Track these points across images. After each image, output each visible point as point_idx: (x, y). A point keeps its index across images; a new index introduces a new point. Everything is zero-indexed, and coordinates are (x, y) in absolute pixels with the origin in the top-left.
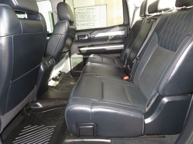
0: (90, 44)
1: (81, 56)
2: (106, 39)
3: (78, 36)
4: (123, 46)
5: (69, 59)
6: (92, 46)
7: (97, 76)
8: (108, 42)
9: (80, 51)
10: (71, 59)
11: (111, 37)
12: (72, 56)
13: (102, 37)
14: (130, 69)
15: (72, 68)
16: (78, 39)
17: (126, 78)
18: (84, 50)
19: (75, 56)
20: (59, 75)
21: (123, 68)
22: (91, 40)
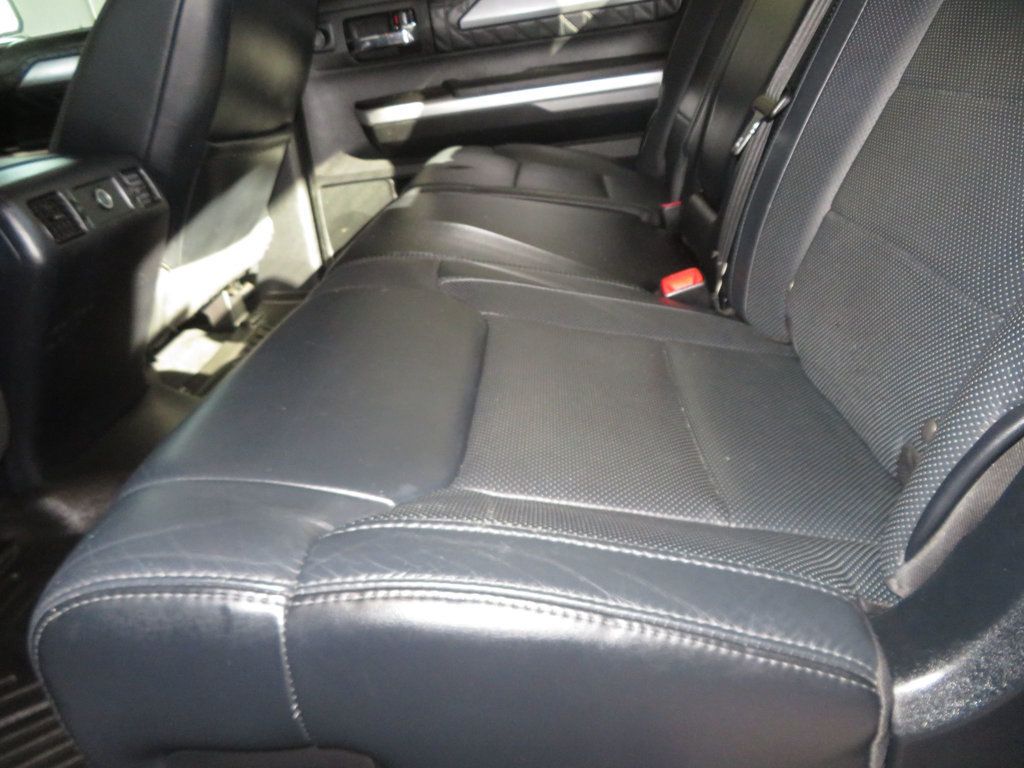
0: (434, 77)
1: (383, 166)
2: (543, 32)
3: (347, 23)
4: (655, 77)
5: (300, 189)
6: (449, 90)
7: (448, 281)
8: (555, 54)
9: (369, 131)
10: (318, 193)
11: (573, 16)
12: (321, 171)
13: (514, 23)
14: (711, 216)
15: (330, 252)
16: (351, 46)
17: (683, 283)
18: (393, 126)
19: (339, 166)
20: (250, 302)
21: (656, 221)
22: (438, 50)
